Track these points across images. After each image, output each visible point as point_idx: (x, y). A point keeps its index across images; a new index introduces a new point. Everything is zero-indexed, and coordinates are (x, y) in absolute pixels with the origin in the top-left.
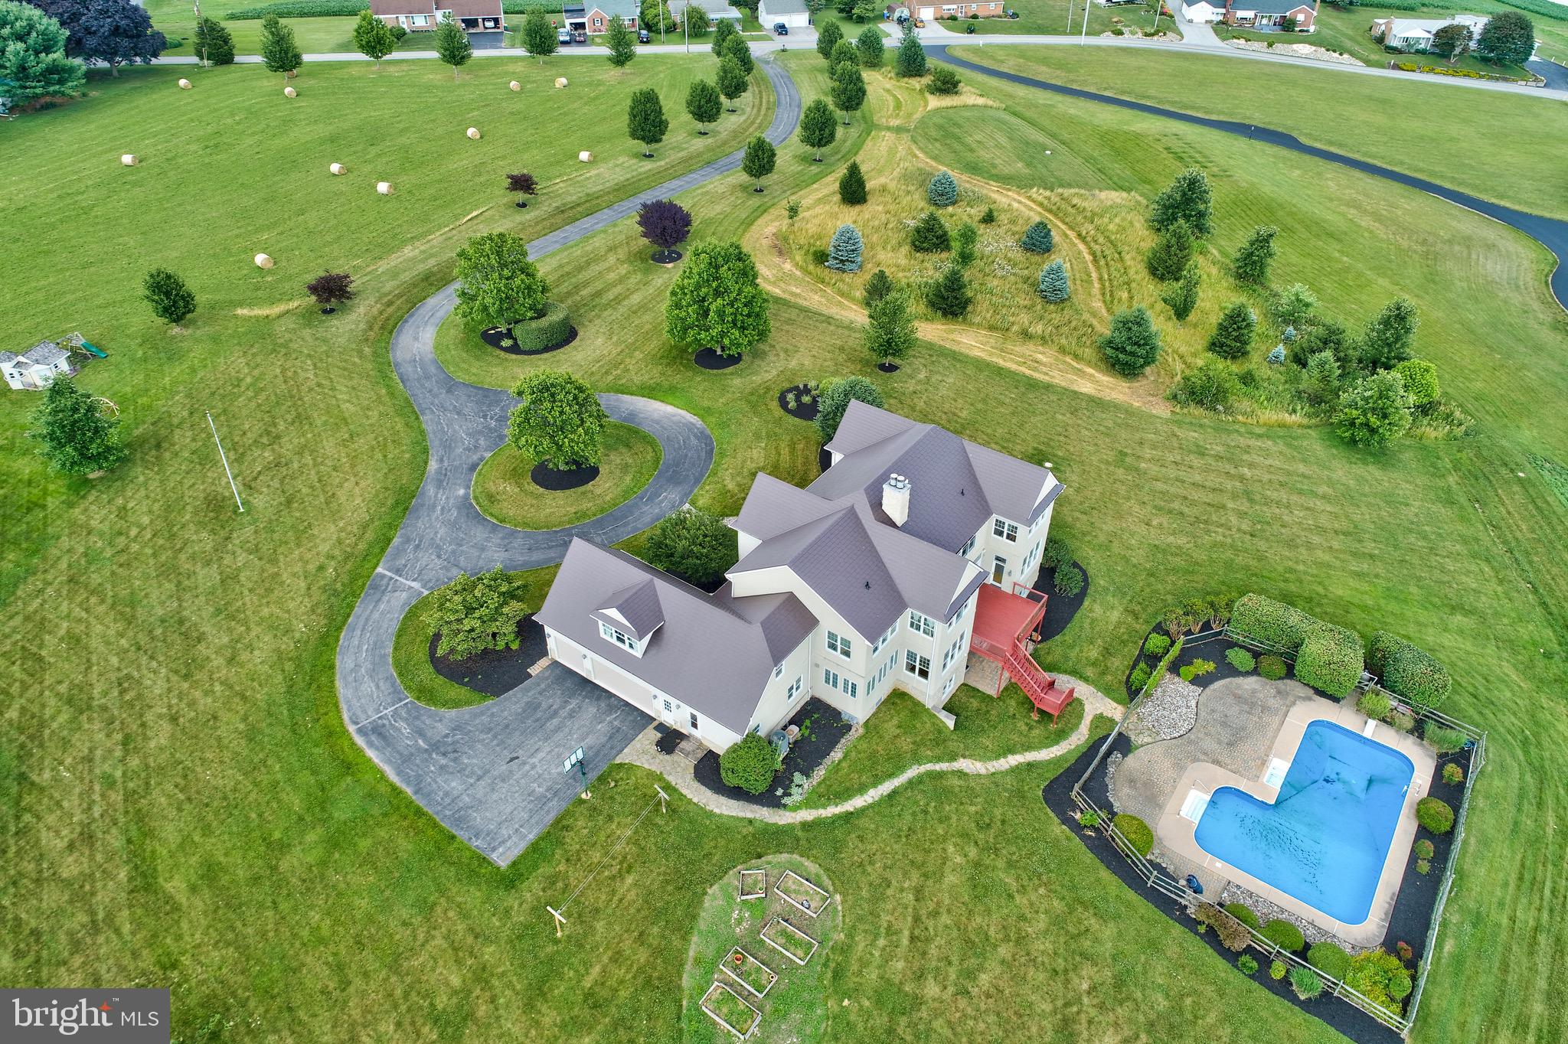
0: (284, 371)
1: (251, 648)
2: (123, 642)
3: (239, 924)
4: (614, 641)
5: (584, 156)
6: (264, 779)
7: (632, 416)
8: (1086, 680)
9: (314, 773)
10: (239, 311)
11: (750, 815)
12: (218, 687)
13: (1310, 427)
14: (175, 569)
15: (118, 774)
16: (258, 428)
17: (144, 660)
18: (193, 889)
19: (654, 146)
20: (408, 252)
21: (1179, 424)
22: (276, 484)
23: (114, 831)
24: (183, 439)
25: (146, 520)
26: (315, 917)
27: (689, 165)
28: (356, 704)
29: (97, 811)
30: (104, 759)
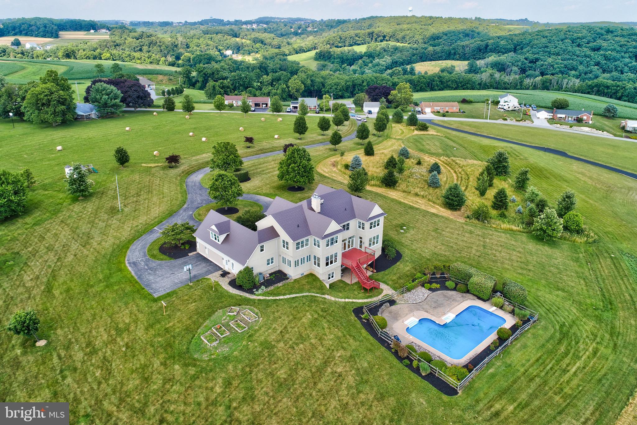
0: (150, 179)
1: (106, 242)
2: (70, 237)
3: (70, 303)
4: (214, 239)
5: (276, 136)
6: (94, 271)
7: (258, 200)
8: (388, 285)
9: (110, 270)
10: (143, 165)
11: (241, 294)
12: (92, 249)
13: (524, 232)
14: (93, 222)
15: (53, 266)
16: (135, 192)
17: (73, 241)
18: (61, 293)
19: (302, 136)
20: (204, 155)
21: (466, 225)
22: (134, 206)
23: (45, 278)
24: (111, 193)
25: (90, 210)
26: (93, 303)
27: (313, 143)
28: (131, 257)
29: (42, 273)
30: (51, 262)
